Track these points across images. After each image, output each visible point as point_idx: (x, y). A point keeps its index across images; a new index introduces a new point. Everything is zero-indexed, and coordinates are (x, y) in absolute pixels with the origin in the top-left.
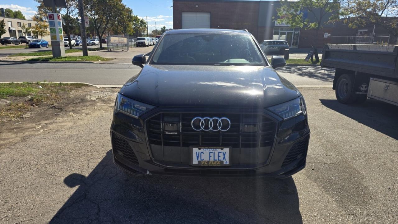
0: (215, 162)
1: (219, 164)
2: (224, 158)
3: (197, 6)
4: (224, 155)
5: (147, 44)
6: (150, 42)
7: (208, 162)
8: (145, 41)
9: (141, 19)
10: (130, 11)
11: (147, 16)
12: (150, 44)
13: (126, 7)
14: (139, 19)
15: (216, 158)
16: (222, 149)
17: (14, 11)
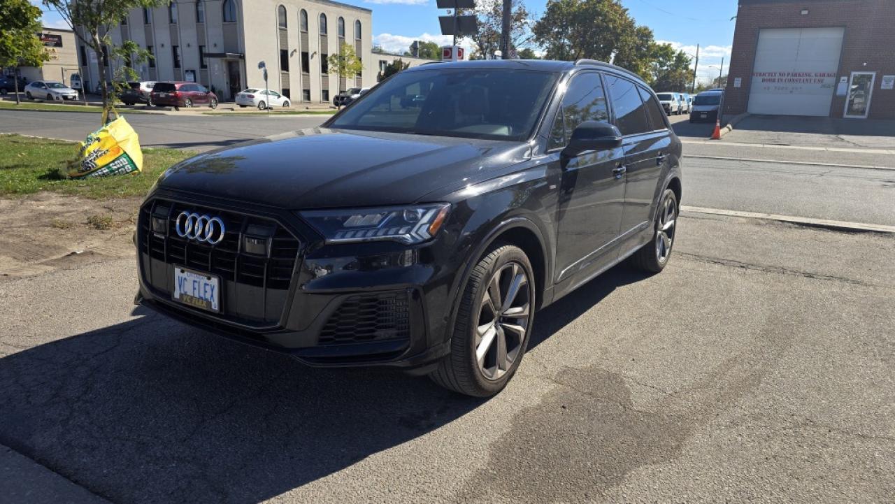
0: (200, 300)
1: (203, 306)
2: (212, 296)
3: (805, 12)
4: (212, 290)
5: (674, 110)
6: (686, 104)
7: (192, 297)
8: (670, 102)
9: (678, 52)
10: (645, 34)
11: (698, 46)
12: (684, 109)
13: (637, 25)
14: (673, 53)
15: (202, 295)
16: (209, 279)
17: (439, 46)
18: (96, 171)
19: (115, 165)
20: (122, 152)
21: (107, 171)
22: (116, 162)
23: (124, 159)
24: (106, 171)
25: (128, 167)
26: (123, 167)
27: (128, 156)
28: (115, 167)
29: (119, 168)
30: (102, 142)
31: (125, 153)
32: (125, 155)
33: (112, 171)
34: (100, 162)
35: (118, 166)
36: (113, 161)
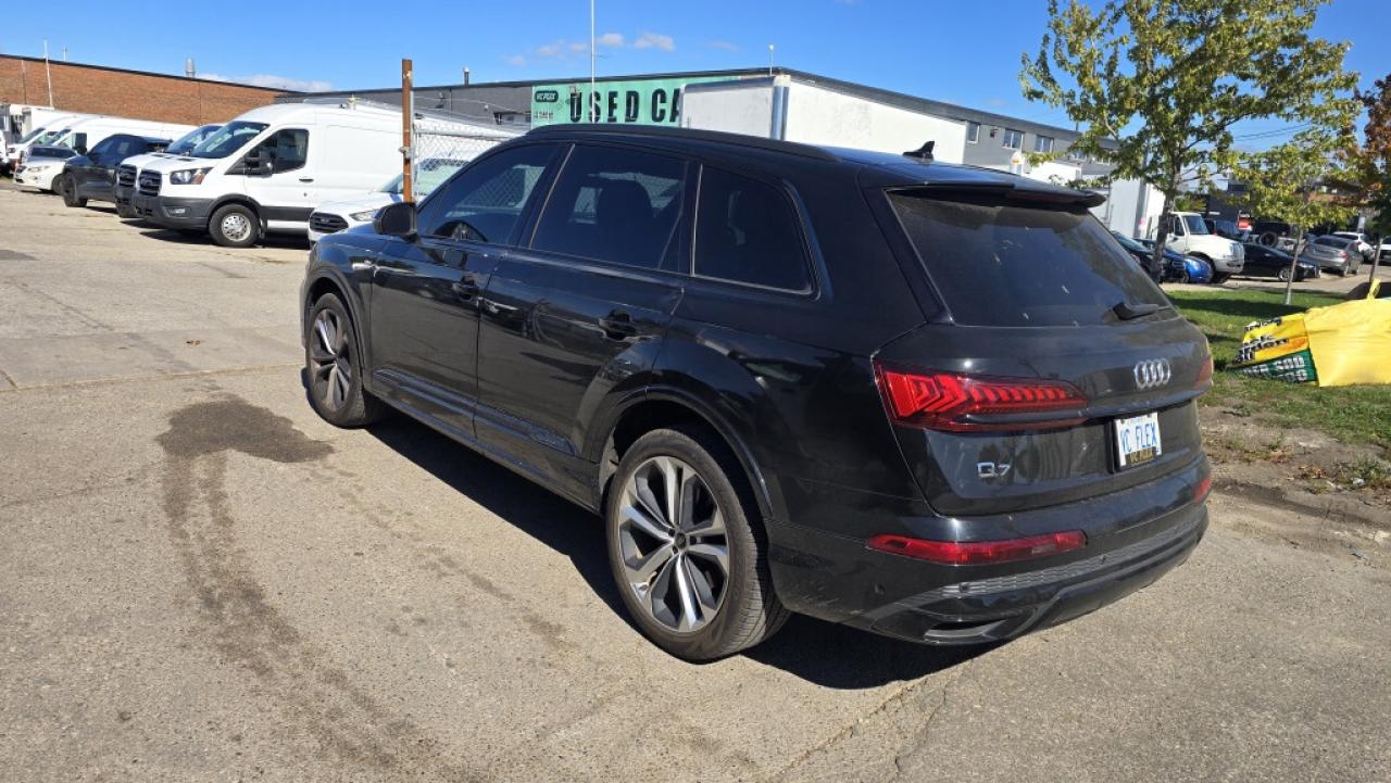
18: (1250, 366)
19: (1282, 365)
20: (1304, 347)
21: (1267, 370)
22: (1285, 361)
23: (1301, 359)
24: (1265, 369)
25: (1303, 374)
26: (1295, 370)
27: (1311, 356)
28: (1282, 368)
29: (1286, 371)
30: (1282, 327)
31: (1309, 349)
32: (1306, 354)
33: (1274, 373)
34: (1259, 356)
35: (1287, 367)
36: (1282, 358)
